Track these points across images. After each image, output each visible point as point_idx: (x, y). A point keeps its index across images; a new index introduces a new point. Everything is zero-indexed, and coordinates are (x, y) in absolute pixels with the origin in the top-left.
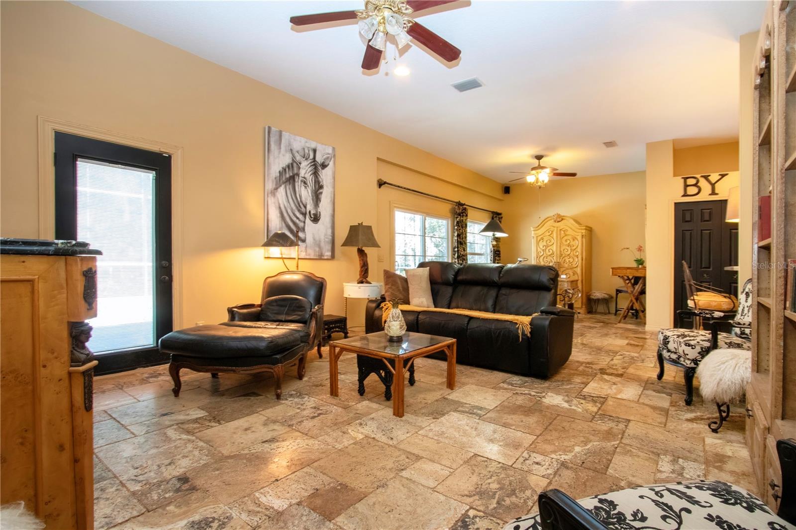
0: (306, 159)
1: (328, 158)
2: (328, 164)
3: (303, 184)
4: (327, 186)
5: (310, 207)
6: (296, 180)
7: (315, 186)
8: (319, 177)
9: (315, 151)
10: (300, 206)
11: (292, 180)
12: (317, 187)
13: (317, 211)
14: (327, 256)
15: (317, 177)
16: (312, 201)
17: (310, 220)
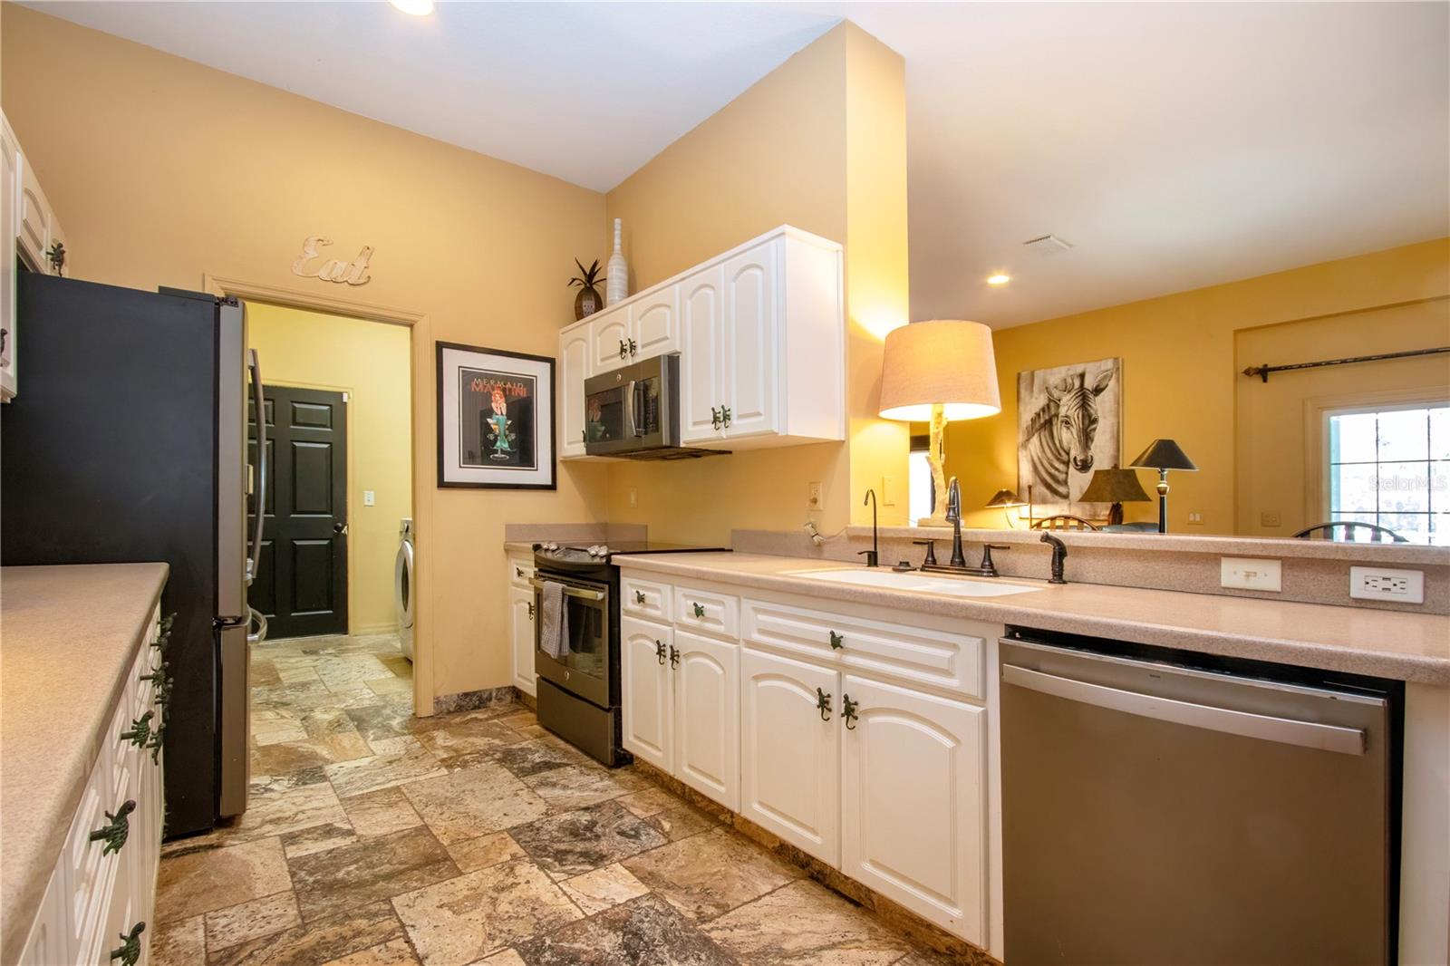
0: (1069, 392)
1: (1105, 377)
2: (1107, 386)
3: (1064, 424)
4: (1105, 418)
5: (1076, 452)
6: (1054, 423)
7: (1083, 424)
8: (1089, 408)
9: (1082, 376)
10: (1062, 455)
11: (1049, 423)
12: (1087, 422)
13: (1087, 456)
14: (1104, 515)
15: (1087, 410)
16: (1078, 444)
17: (1077, 469)
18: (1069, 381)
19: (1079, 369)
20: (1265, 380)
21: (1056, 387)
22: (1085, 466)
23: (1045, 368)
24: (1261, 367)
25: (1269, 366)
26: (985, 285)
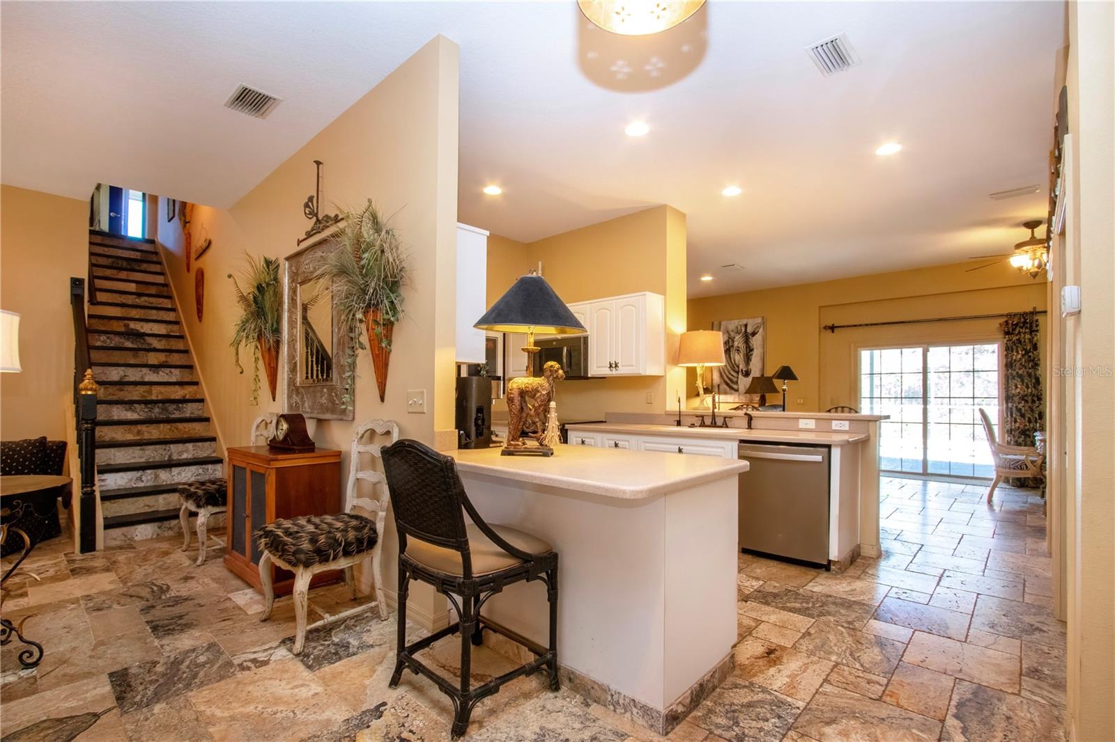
0: (739, 334)
1: (757, 327)
2: (758, 331)
3: (736, 351)
5: (742, 366)
6: (731, 350)
7: (746, 351)
8: (749, 343)
10: (735, 368)
11: (728, 350)
12: (748, 351)
13: (748, 369)
16: (743, 362)
17: (742, 375)
18: (739, 328)
19: (745, 322)
20: (833, 332)
21: (732, 331)
22: (747, 374)
23: (727, 320)
24: (831, 325)
25: (835, 325)
26: (701, 280)
